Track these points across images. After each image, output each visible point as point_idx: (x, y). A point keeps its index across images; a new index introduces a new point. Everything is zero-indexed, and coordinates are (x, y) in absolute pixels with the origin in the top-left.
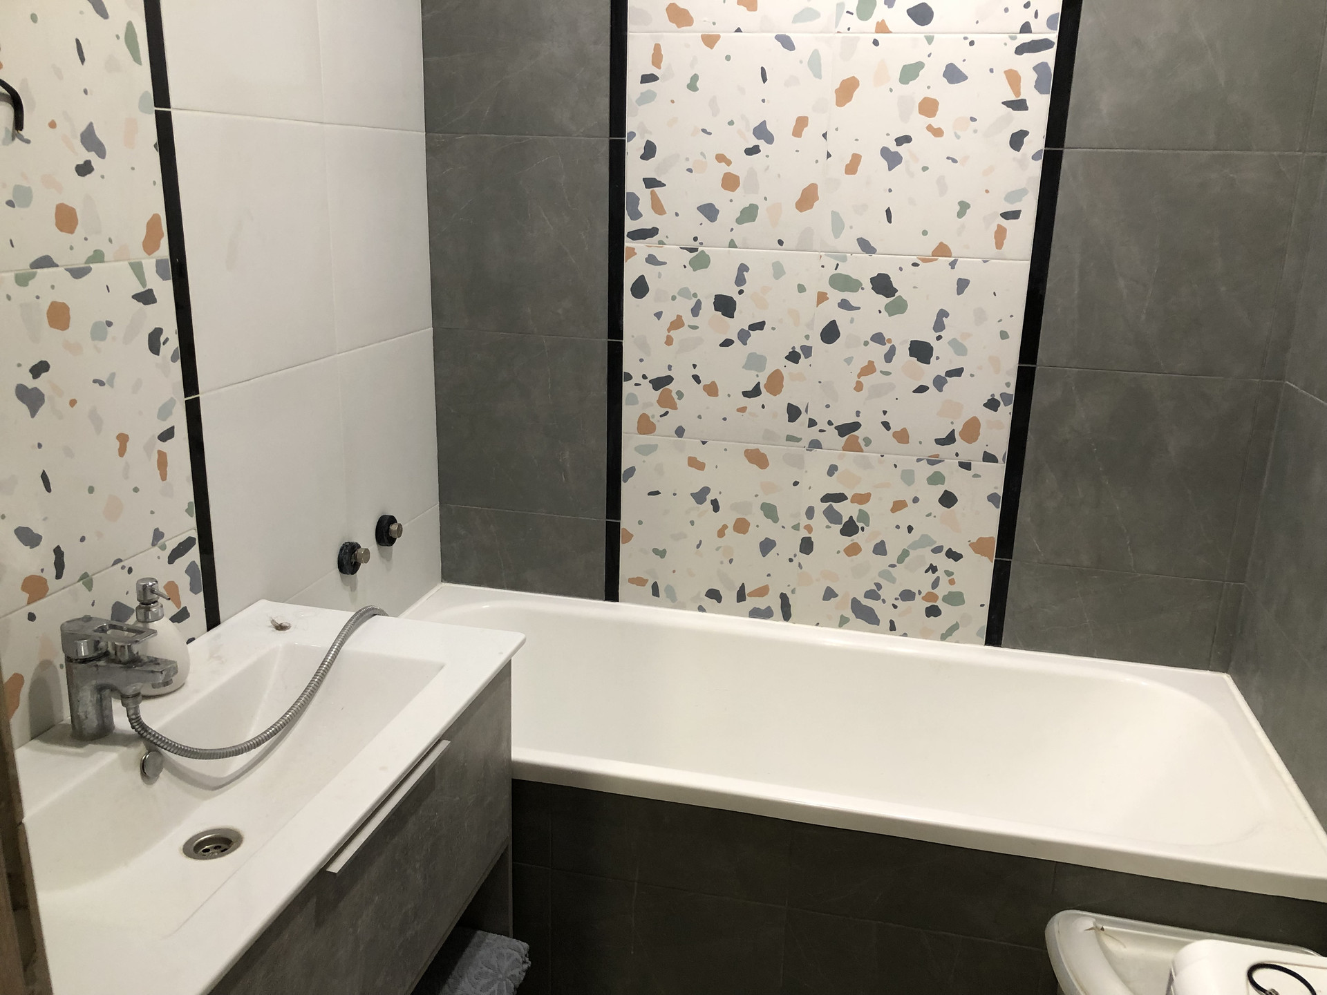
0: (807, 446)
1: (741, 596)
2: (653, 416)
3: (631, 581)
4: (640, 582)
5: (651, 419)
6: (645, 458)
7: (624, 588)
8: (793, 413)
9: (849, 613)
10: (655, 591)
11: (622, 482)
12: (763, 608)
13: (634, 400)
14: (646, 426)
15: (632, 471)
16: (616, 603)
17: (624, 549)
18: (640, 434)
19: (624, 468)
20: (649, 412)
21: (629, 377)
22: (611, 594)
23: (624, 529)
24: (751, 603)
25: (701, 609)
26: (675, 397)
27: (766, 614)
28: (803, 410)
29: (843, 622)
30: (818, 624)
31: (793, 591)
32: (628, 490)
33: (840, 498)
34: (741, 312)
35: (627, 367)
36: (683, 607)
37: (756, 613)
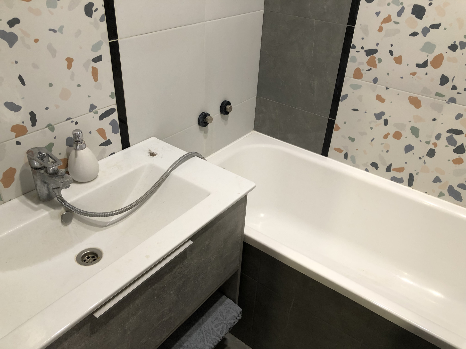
0: (447, 100)
1: (389, 169)
2: (363, 70)
3: (335, 149)
4: (340, 151)
5: (361, 71)
6: (354, 91)
7: (331, 151)
8: (444, 80)
9: (446, 192)
10: (346, 156)
11: (340, 101)
12: (399, 177)
13: (354, 60)
14: (358, 74)
15: (346, 96)
16: (326, 157)
17: (335, 133)
18: (354, 78)
19: (343, 94)
20: (361, 67)
21: (354, 47)
22: (325, 152)
23: (336, 124)
24: (393, 173)
25: (367, 170)
26: (377, 61)
27: (400, 181)
28: (450, 80)
29: (441, 195)
30: (426, 193)
31: (417, 174)
32: (342, 105)
33: (459, 132)
34: (427, 16)
35: (354, 42)
36: (358, 166)
37: (394, 179)
